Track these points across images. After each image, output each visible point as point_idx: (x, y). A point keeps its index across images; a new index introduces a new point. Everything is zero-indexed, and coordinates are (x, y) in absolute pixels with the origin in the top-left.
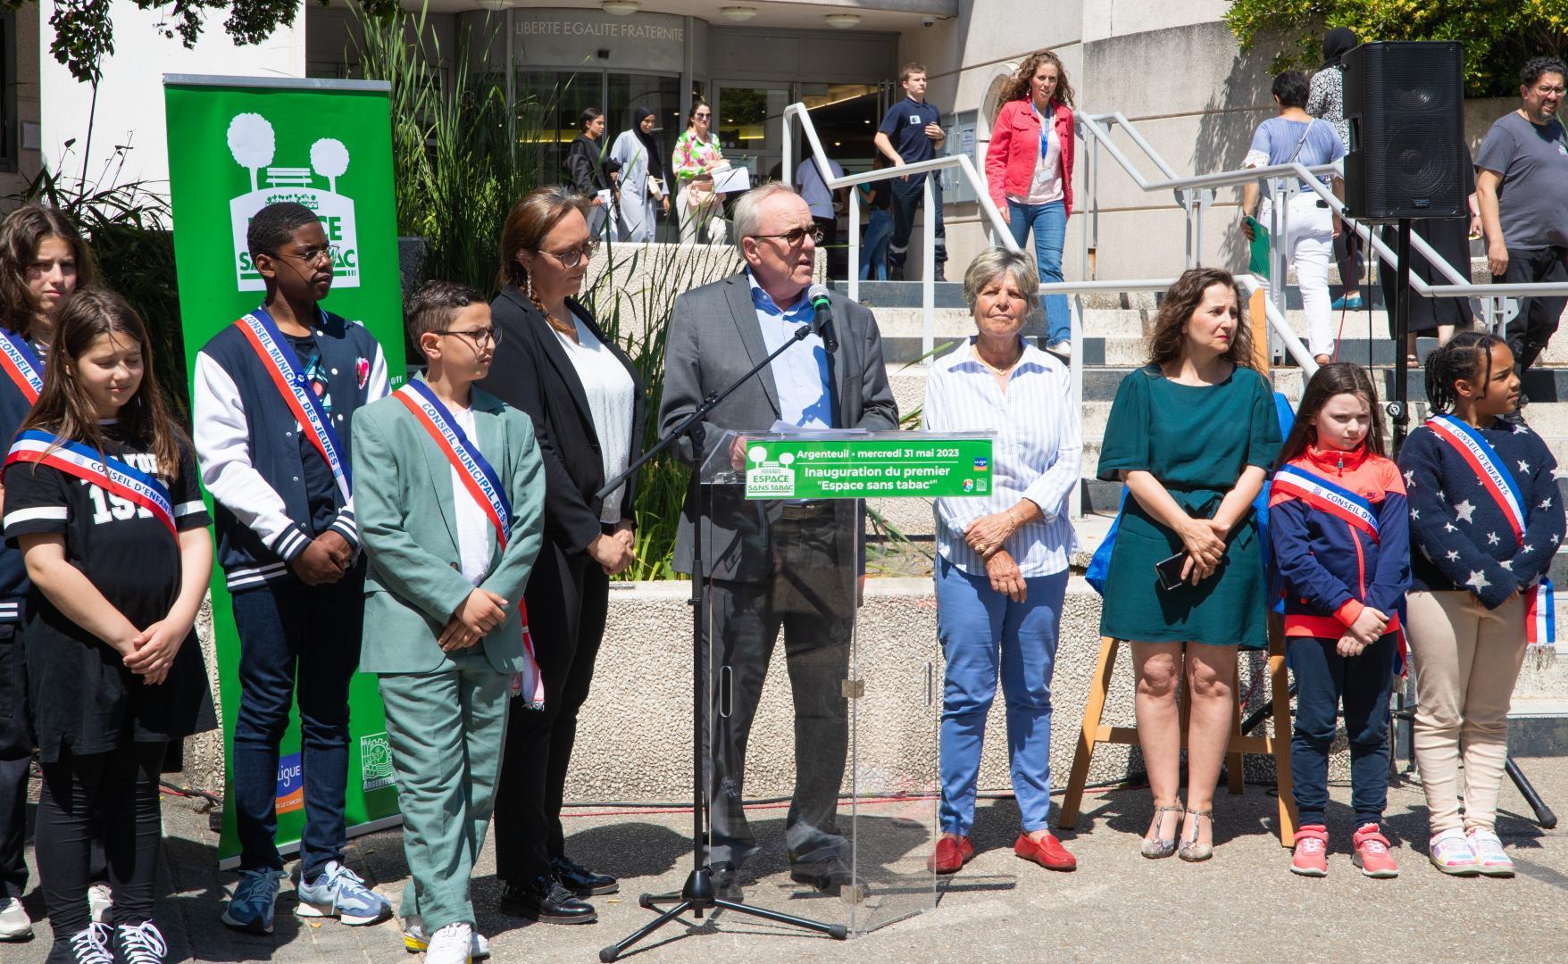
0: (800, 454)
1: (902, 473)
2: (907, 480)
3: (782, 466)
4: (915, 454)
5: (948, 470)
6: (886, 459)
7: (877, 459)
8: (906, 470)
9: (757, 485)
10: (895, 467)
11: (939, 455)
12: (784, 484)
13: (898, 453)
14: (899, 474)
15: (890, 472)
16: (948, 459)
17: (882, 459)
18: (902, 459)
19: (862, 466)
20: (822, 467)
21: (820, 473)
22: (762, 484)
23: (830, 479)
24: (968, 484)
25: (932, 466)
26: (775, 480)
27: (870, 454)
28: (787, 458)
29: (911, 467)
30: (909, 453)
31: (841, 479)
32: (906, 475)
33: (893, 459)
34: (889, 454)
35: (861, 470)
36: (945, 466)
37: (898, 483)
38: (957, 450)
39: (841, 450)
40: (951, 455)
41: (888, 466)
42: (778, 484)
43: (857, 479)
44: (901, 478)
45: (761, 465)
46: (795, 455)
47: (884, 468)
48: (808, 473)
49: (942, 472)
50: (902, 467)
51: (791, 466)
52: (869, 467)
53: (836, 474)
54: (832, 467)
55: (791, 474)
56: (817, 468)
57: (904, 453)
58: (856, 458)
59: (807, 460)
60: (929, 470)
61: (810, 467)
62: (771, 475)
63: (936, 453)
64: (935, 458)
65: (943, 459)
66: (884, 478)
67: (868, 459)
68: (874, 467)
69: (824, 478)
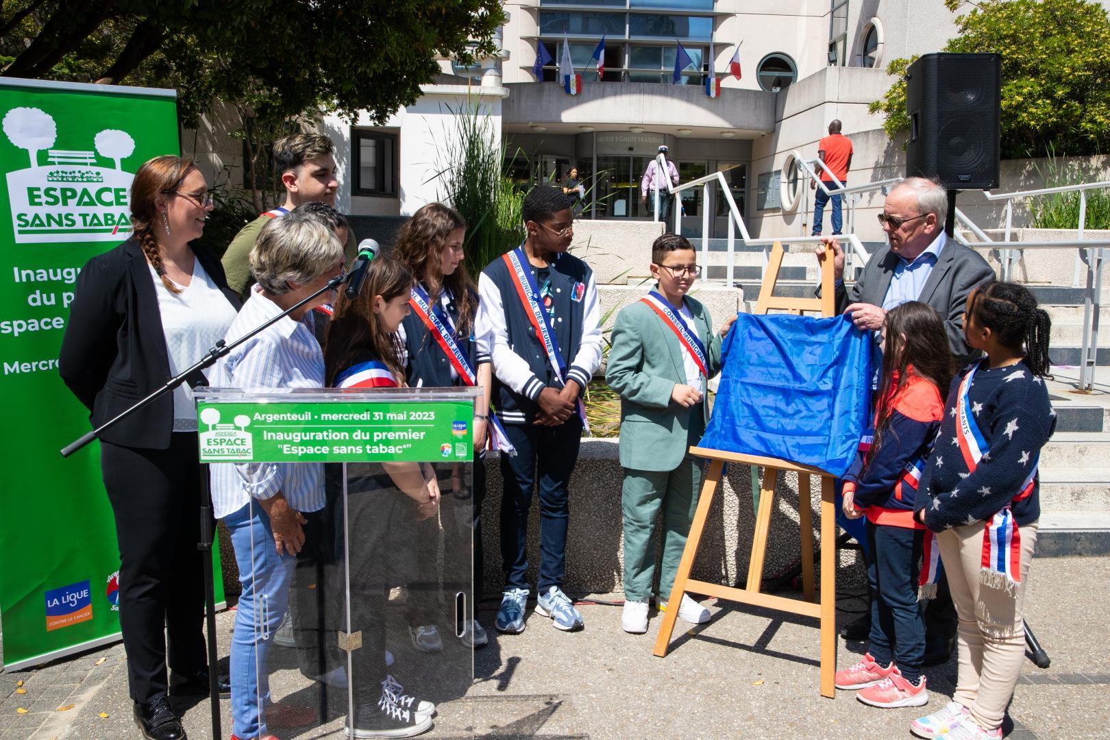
0: (257, 416)
1: (372, 437)
2: (377, 444)
3: (239, 428)
4: (385, 417)
5: (422, 434)
6: (353, 422)
7: (343, 422)
8: (375, 434)
9: (212, 448)
10: (364, 430)
11: (412, 418)
12: (241, 447)
13: (366, 416)
14: (368, 438)
15: (358, 435)
16: (422, 422)
17: (348, 422)
18: (371, 421)
19: (327, 429)
20: (283, 431)
21: (280, 436)
22: (217, 447)
23: (292, 443)
24: (446, 449)
25: (406, 430)
26: (229, 442)
27: (335, 417)
28: (243, 420)
29: (382, 430)
30: (378, 415)
31: (303, 443)
32: (376, 439)
33: (360, 422)
34: (356, 417)
35: (325, 433)
36: (419, 430)
37: (368, 447)
38: (432, 413)
39: (302, 413)
40: (425, 418)
41: (355, 430)
42: (235, 447)
43: (323, 443)
44: (371, 442)
45: (214, 427)
46: (251, 417)
47: (353, 430)
48: (267, 436)
49: (415, 436)
50: (372, 431)
51: (247, 429)
52: (334, 430)
53: (298, 436)
54: (293, 431)
55: (248, 437)
56: (275, 431)
57: (372, 416)
58: (319, 421)
59: (264, 422)
60: (402, 434)
61: (269, 430)
62: (227, 438)
63: (409, 416)
64: (407, 421)
65: (416, 422)
66: (351, 442)
67: (333, 422)
68: (340, 430)
69: (285, 442)
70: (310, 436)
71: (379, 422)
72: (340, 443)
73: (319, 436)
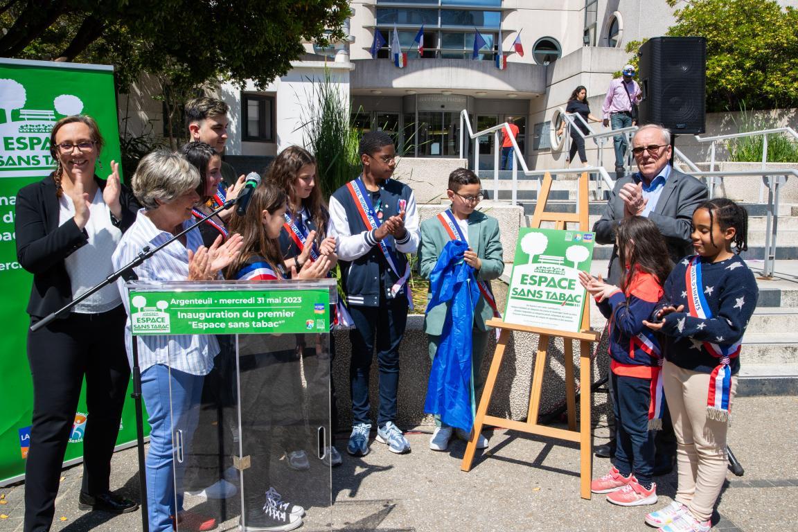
0: (173, 301)
1: (256, 315)
2: (260, 320)
3: (160, 310)
4: (265, 301)
5: (293, 313)
6: (243, 304)
7: (235, 305)
8: (259, 313)
9: (140, 324)
10: (250, 311)
11: (285, 302)
12: (162, 324)
13: (252, 300)
14: (253, 316)
15: (246, 314)
16: (292, 305)
17: (239, 305)
18: (256, 304)
19: (224, 310)
20: (192, 311)
21: (190, 316)
22: (144, 324)
23: (198, 320)
24: (310, 324)
25: (281, 310)
26: (153, 320)
27: (229, 301)
28: (163, 304)
29: (263, 311)
30: (261, 300)
31: (207, 320)
32: (259, 317)
33: (248, 305)
34: (245, 301)
35: (222, 313)
36: (290, 310)
37: (254, 323)
38: (300, 298)
39: (206, 299)
40: (294, 302)
42: (157, 324)
43: (221, 320)
44: (256, 319)
45: (142, 310)
46: (169, 302)
47: (242, 311)
48: (180, 315)
49: (288, 314)
50: (256, 311)
51: (166, 311)
52: (229, 311)
53: (203, 316)
54: (199, 311)
55: (167, 316)
56: (186, 312)
57: (256, 300)
58: (218, 305)
59: (179, 306)
60: (278, 313)
61: (182, 312)
63: (283, 300)
64: (282, 304)
65: (288, 304)
66: (241, 319)
67: (227, 305)
68: (233, 311)
69: (194, 320)
70: (211, 315)
71: (261, 305)
72: (233, 320)
73: (218, 315)
